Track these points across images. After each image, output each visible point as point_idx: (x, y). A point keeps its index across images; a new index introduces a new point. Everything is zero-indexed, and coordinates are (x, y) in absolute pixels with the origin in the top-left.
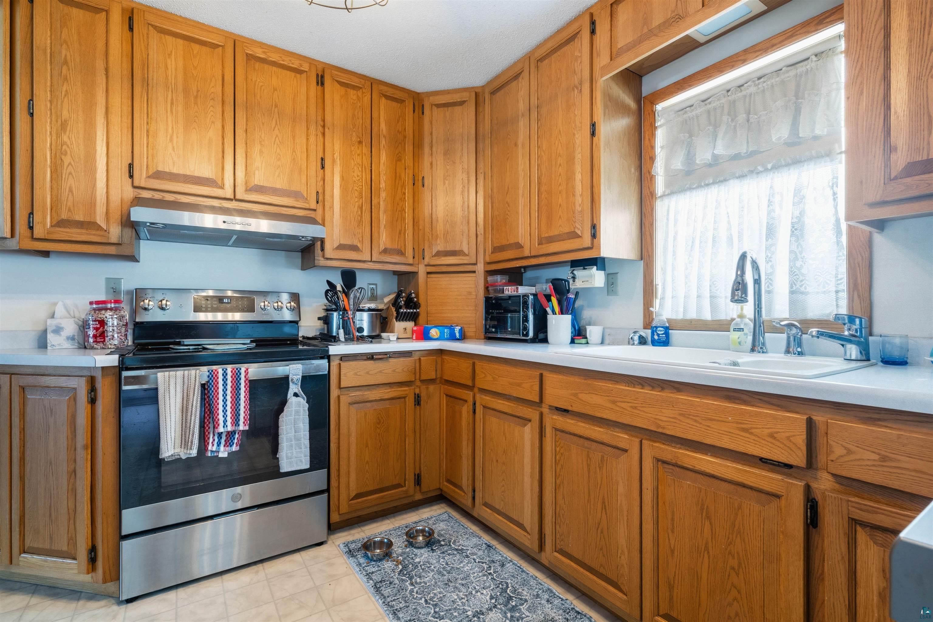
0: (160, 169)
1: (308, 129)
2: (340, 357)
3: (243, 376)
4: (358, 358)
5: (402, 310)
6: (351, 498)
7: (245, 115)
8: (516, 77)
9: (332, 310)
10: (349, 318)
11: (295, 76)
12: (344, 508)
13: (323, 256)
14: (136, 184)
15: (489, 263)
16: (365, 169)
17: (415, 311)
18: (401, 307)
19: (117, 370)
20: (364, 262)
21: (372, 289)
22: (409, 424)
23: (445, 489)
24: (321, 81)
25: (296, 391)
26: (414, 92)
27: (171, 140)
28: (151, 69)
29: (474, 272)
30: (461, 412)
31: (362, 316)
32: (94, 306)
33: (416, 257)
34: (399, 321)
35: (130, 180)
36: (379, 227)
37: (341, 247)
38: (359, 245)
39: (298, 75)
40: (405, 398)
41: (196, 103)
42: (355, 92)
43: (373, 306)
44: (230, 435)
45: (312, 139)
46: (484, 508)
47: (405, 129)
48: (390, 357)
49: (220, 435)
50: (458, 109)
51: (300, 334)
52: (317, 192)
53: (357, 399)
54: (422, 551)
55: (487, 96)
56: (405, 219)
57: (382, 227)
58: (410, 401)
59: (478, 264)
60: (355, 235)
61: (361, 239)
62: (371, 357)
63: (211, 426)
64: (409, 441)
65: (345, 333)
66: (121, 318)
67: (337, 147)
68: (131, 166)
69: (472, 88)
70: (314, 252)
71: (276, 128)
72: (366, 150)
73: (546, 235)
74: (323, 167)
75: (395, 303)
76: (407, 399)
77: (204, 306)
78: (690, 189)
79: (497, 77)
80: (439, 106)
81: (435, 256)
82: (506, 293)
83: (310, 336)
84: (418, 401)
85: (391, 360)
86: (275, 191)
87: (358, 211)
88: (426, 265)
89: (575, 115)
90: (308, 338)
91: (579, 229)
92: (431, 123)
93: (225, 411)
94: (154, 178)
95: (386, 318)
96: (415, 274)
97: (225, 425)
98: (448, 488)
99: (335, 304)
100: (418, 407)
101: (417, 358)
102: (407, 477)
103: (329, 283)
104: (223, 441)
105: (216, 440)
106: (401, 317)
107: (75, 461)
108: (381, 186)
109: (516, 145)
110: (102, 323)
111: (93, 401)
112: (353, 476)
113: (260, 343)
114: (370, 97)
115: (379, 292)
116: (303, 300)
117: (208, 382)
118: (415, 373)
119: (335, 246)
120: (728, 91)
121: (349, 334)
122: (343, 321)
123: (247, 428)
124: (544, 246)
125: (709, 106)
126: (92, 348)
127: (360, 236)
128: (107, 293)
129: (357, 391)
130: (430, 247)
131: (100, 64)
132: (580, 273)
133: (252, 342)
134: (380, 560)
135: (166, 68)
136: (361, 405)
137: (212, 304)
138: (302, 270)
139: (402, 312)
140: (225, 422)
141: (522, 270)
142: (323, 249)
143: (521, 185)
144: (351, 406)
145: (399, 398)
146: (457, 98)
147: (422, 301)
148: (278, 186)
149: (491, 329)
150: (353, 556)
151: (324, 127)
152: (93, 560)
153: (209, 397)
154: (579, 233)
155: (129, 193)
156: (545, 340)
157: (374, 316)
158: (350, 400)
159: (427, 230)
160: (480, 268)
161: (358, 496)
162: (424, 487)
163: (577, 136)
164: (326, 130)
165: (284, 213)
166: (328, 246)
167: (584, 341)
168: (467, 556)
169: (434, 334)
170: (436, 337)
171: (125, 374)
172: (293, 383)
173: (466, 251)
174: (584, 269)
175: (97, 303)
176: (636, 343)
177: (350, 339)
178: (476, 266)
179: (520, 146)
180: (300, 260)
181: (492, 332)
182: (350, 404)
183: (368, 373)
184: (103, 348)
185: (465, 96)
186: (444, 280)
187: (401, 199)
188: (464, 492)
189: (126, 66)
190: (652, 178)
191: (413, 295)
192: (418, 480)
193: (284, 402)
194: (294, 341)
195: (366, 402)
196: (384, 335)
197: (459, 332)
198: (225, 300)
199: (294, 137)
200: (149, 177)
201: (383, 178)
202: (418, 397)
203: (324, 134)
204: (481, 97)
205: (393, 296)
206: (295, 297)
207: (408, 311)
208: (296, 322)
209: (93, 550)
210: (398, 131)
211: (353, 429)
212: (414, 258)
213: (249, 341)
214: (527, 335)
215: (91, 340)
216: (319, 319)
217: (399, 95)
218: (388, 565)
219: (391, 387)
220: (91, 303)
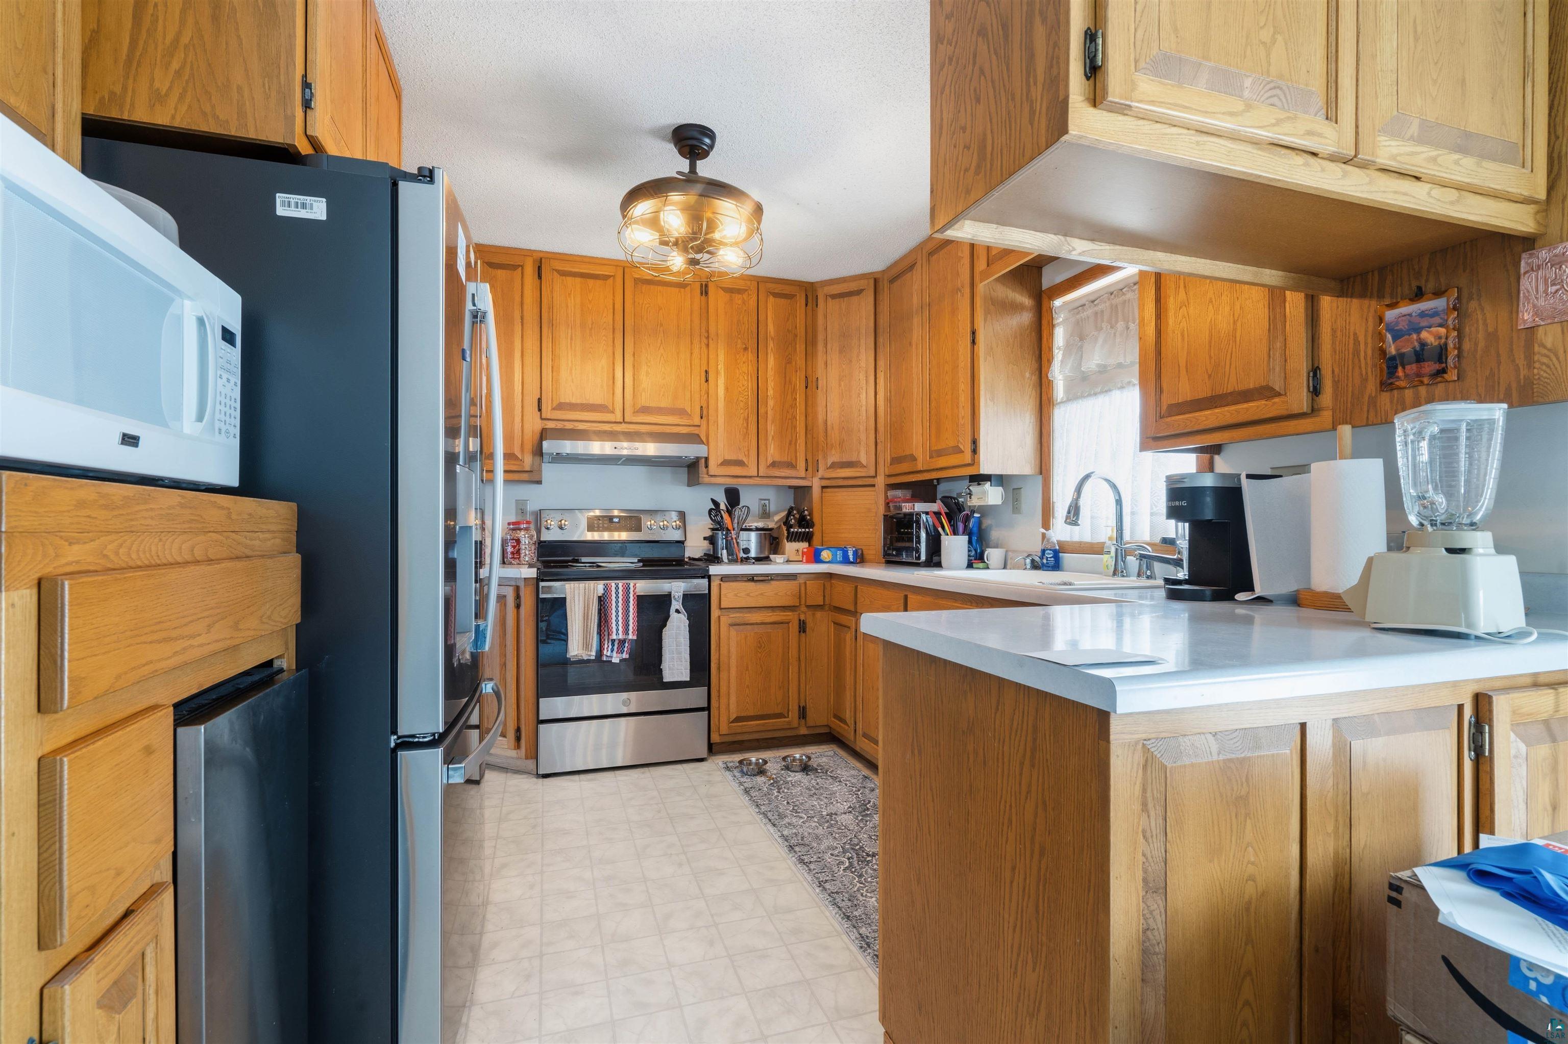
0: (562, 401)
1: (692, 343)
2: (720, 577)
3: (631, 591)
4: (739, 579)
5: (792, 530)
6: (731, 720)
7: (633, 340)
8: (912, 267)
9: (717, 529)
10: (732, 539)
11: (680, 291)
12: (724, 729)
13: (707, 473)
14: (544, 416)
15: (889, 476)
16: (751, 377)
17: (807, 530)
18: (791, 526)
19: (535, 580)
20: (750, 477)
21: (765, 505)
22: (793, 652)
23: (833, 726)
24: (705, 290)
25: (678, 607)
26: (807, 282)
27: (571, 373)
28: (555, 311)
29: (874, 486)
30: (845, 639)
31: (749, 536)
32: (512, 526)
33: (810, 469)
34: (791, 541)
35: (539, 413)
36: (766, 440)
37: (726, 463)
38: (745, 460)
39: (682, 290)
40: (788, 623)
41: (591, 335)
42: (740, 296)
43: (760, 525)
44: (622, 642)
45: (696, 351)
46: (864, 739)
47: (796, 327)
48: (772, 579)
49: (613, 641)
50: (855, 299)
51: (687, 555)
52: (702, 407)
53: (738, 621)
54: (797, 774)
55: (886, 284)
56: (795, 427)
57: (770, 438)
58: (794, 627)
59: (878, 477)
60: (740, 449)
61: (746, 453)
62: (752, 578)
63: (606, 633)
64: (793, 670)
65: (728, 554)
66: (531, 537)
67: (721, 357)
68: (540, 401)
69: (871, 273)
70: (698, 468)
71: (662, 347)
72: (751, 356)
73: (936, 448)
74: (707, 381)
75: (786, 523)
76: (791, 624)
77: (596, 525)
78: (1082, 397)
79: (895, 264)
80: (834, 297)
81: (831, 467)
82: (904, 510)
83: (697, 557)
84: (802, 627)
85: (773, 583)
86: (660, 411)
87: (743, 424)
88: (821, 479)
89: (959, 321)
90: (694, 559)
91: (961, 443)
92: (826, 317)
93: (617, 621)
94: (557, 410)
95: (778, 538)
96: (809, 488)
97: (617, 634)
98: (836, 724)
99: (719, 523)
100: (803, 635)
101: (802, 581)
102: (790, 707)
103: (714, 501)
104: (615, 648)
105: (610, 647)
106: (793, 537)
107: (505, 656)
108: (769, 394)
109: (910, 344)
110: (518, 541)
111: (518, 606)
112: (733, 699)
113: (646, 562)
114: (756, 298)
115: (773, 508)
116: (689, 518)
117: (604, 594)
118: (800, 598)
119: (720, 462)
120: (1111, 294)
121: (733, 555)
122: (727, 541)
123: (635, 638)
124: (934, 460)
125: (1096, 308)
126: (511, 563)
127: (746, 449)
128: (517, 514)
129: (738, 612)
130: (825, 458)
131: (517, 315)
132: (974, 489)
133: (639, 561)
134: (754, 775)
135: (567, 307)
136: (741, 627)
137: (603, 524)
138: (689, 486)
139: (793, 532)
140: (617, 630)
141: (935, 481)
142: (707, 467)
143: (915, 390)
144: (731, 628)
145: (782, 623)
146: (853, 286)
147: (816, 519)
148: (663, 405)
149: (890, 552)
150: (729, 770)
151: (708, 338)
152: (518, 739)
153: (604, 608)
154: (962, 447)
155: (538, 425)
156: (939, 565)
157: (763, 536)
158: (730, 621)
159: (821, 438)
160: (881, 481)
161: (738, 719)
162: (810, 722)
163: (960, 343)
164: (711, 341)
165: (668, 431)
166: (712, 463)
167: (981, 565)
168: (840, 781)
169: (826, 556)
170: (828, 560)
171: (542, 584)
172: (675, 599)
173: (864, 463)
174: (979, 484)
175: (514, 523)
176: (1028, 567)
177: (733, 560)
178: (875, 479)
179: (914, 346)
180: (686, 476)
181: (893, 555)
182: (731, 625)
183: (748, 595)
184: (519, 564)
185: (862, 284)
186: (842, 496)
187: (791, 406)
188: (848, 725)
189: (537, 311)
190: (1050, 383)
191: (806, 512)
192: (803, 713)
193: (667, 617)
194: (680, 562)
195: (747, 624)
196: (772, 556)
197: (853, 555)
198: (616, 520)
199: (678, 353)
200: (553, 409)
201: (771, 385)
202: (804, 623)
203: (708, 345)
204: (881, 283)
205: (784, 514)
206: (682, 515)
207: (800, 530)
208: (682, 542)
209: (518, 730)
210: (788, 330)
211: (733, 650)
212: (807, 470)
213: (636, 561)
214: (919, 558)
215: (510, 556)
216: (705, 538)
217: (787, 290)
218: (760, 779)
219: (773, 611)
220: (509, 524)
